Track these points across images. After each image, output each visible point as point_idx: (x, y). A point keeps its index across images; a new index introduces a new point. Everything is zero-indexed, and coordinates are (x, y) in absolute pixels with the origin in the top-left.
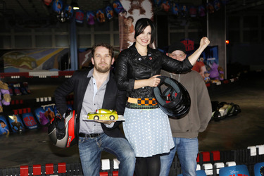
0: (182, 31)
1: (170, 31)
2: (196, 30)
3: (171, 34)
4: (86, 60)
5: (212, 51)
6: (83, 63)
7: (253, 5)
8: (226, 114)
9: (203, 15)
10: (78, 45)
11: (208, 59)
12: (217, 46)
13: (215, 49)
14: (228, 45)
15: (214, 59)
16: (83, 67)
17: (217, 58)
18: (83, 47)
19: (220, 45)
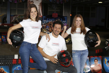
0: (54, 10)
1: (49, 10)
2: (59, 11)
3: (49, 11)
4: (13, 19)
5: (65, 18)
6: (12, 21)
7: (82, 2)
8: (68, 42)
9: (62, 3)
10: (10, 13)
11: (63, 21)
12: (67, 16)
13: (66, 17)
14: (71, 16)
15: (65, 21)
16: (12, 23)
17: (67, 21)
18: (12, 14)
19: (68, 16)
